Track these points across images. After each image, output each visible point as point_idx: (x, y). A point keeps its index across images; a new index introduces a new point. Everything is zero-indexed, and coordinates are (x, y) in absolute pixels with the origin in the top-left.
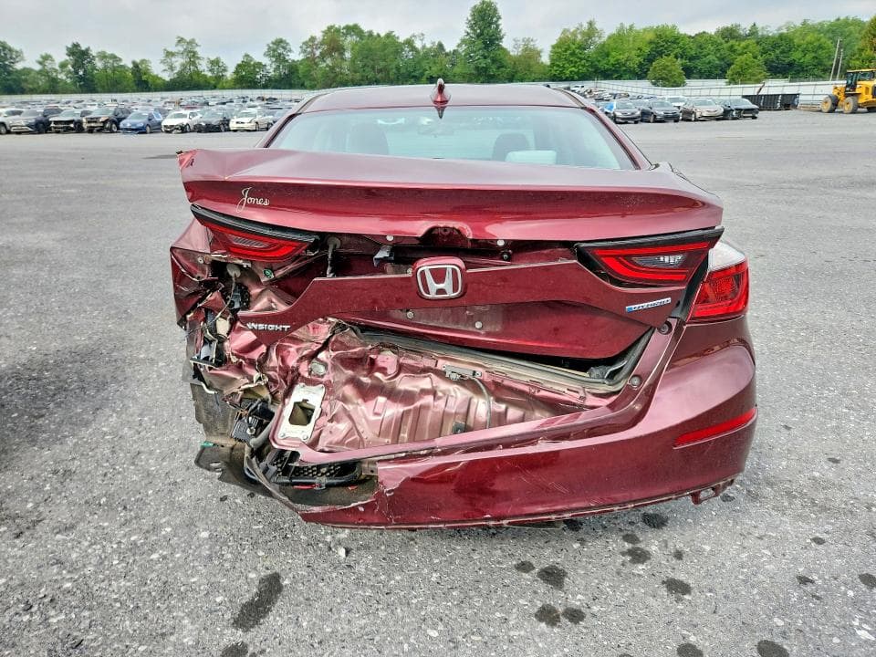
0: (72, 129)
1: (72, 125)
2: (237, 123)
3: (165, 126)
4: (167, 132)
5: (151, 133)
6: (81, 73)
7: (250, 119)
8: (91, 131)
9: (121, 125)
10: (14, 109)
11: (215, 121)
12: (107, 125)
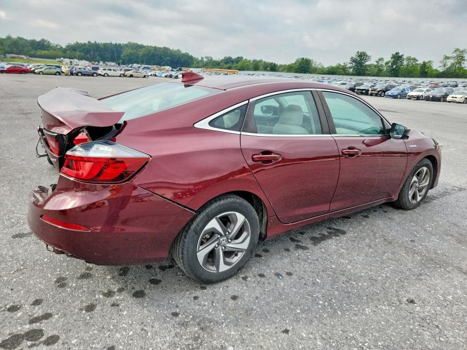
0: (364, 93)
1: (364, 92)
2: (453, 97)
3: (408, 96)
4: (408, 98)
5: (400, 98)
6: (394, 67)
7: (461, 96)
8: (371, 95)
9: (386, 94)
10: (343, 82)
11: (438, 95)
12: (380, 93)
